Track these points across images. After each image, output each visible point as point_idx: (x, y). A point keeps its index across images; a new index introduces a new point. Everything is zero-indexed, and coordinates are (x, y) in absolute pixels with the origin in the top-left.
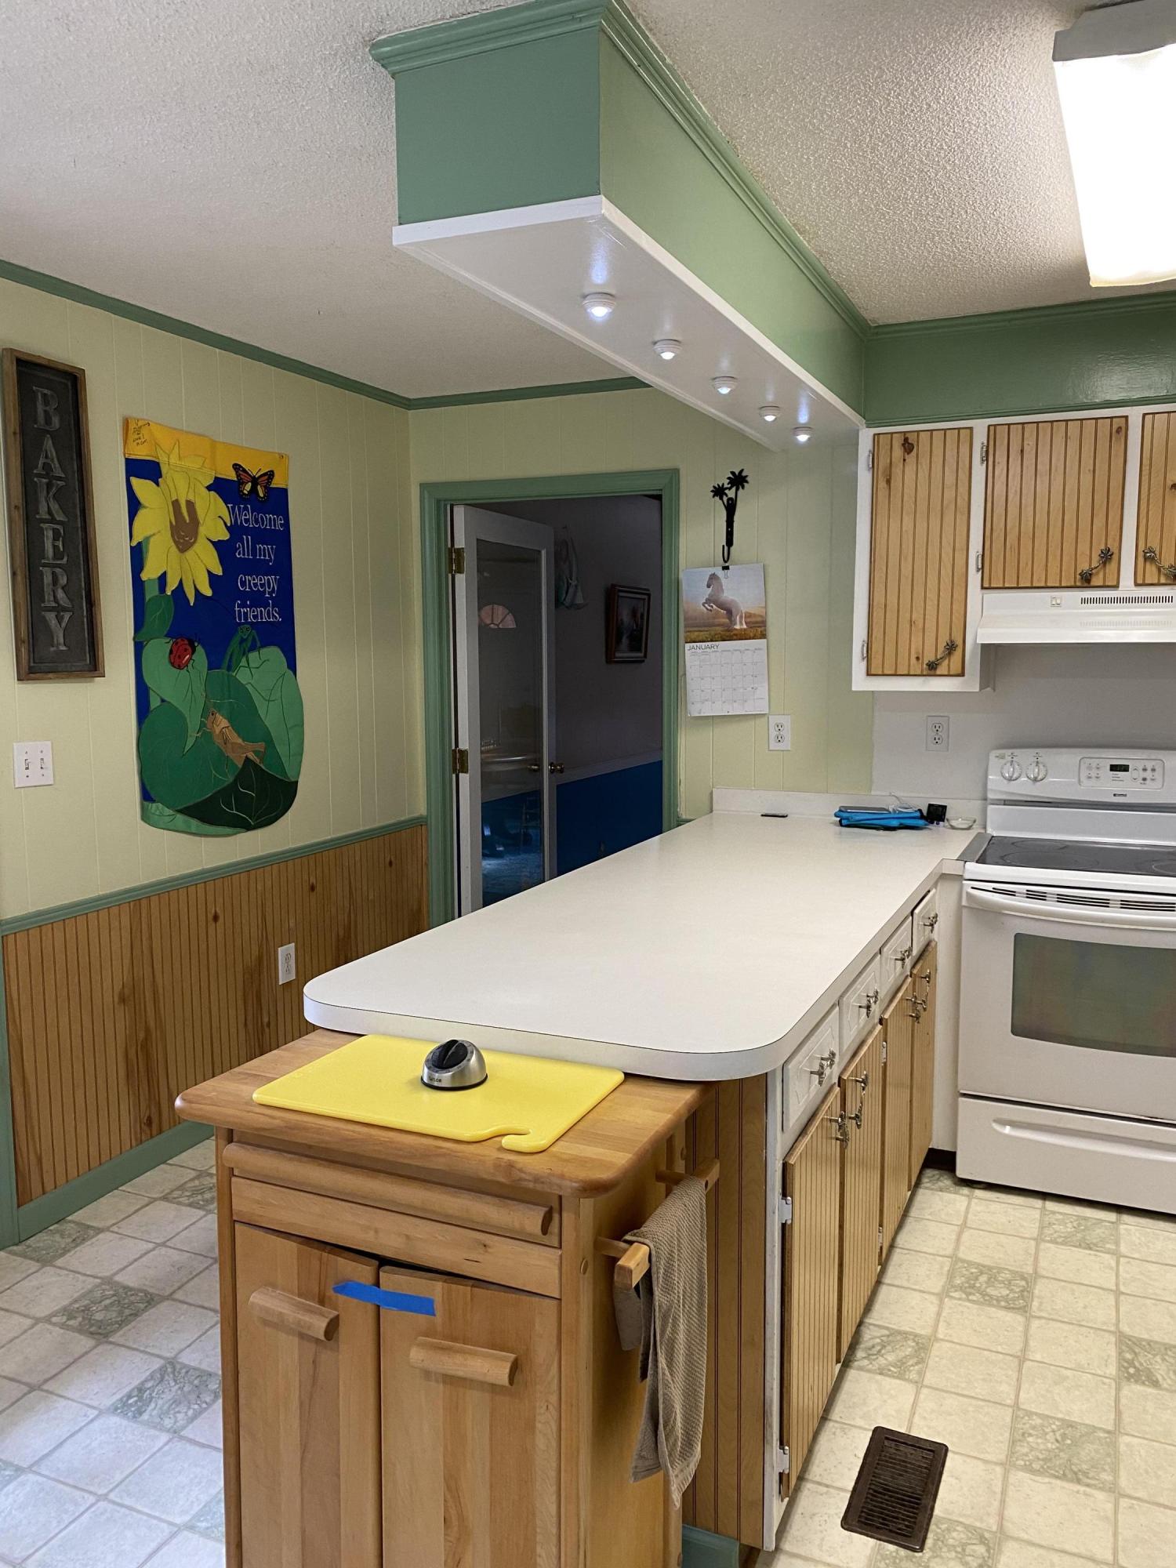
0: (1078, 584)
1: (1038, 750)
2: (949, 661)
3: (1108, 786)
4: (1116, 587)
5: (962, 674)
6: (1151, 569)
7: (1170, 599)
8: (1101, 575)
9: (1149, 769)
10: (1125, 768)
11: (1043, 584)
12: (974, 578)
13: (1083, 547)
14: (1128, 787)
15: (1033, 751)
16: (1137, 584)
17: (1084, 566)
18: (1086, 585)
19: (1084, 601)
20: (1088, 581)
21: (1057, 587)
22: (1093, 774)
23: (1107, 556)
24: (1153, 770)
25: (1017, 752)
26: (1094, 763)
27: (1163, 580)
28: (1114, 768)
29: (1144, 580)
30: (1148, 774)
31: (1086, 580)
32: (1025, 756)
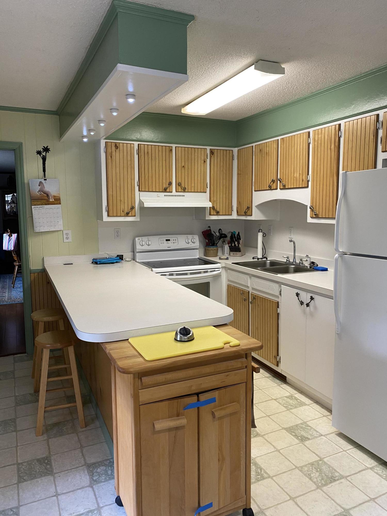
0: (163, 191)
1: (148, 237)
2: (132, 212)
3: (165, 245)
4: (172, 192)
5: (135, 216)
6: (179, 188)
7: (184, 196)
8: (169, 189)
9: (174, 240)
10: (169, 240)
11: (155, 191)
12: (137, 188)
13: (164, 181)
14: (171, 245)
15: (147, 237)
16: (176, 191)
17: (165, 186)
18: (165, 191)
19: (165, 196)
20: (166, 190)
21: (158, 192)
22: (162, 242)
23: (170, 184)
24: (175, 240)
25: (143, 238)
26: (162, 239)
27: (182, 191)
28: (167, 240)
29: (178, 191)
30: (175, 241)
31: (165, 190)
32: (145, 239)
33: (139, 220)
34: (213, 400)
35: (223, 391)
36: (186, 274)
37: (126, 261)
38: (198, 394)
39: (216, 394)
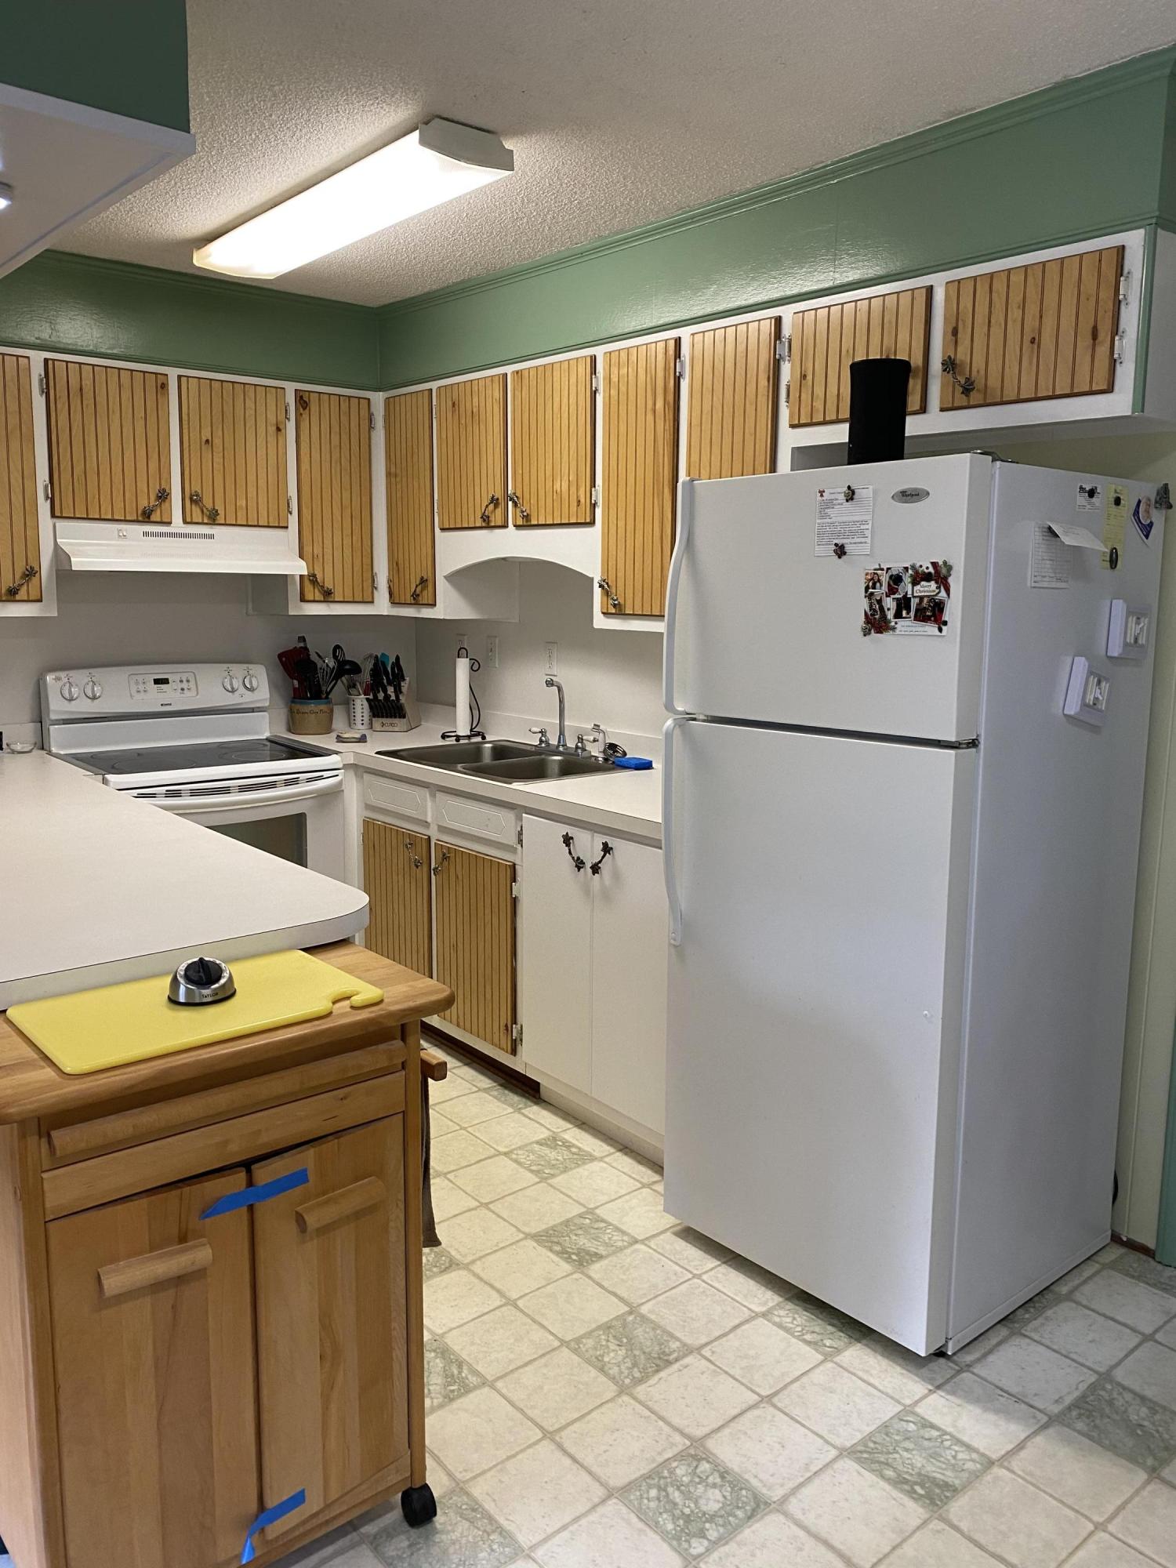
0: (140, 519)
1: (91, 670)
2: (28, 586)
3: (153, 699)
4: (170, 523)
5: (40, 600)
6: (196, 511)
7: (211, 537)
8: (158, 511)
9: (184, 680)
10: (165, 681)
11: (110, 517)
12: (44, 507)
13: (142, 486)
14: (172, 697)
15: (86, 672)
16: (185, 522)
17: (143, 503)
18: (147, 520)
19: (146, 534)
20: (149, 517)
21: (121, 520)
22: (141, 688)
23: (163, 496)
24: (188, 681)
25: (72, 673)
26: (140, 678)
27: (206, 521)
28: (157, 682)
29: (192, 519)
30: (185, 685)
31: (146, 517)
32: (80, 677)
33: (56, 615)
34: (300, 1178)
35: (331, 1145)
36: (226, 791)
37: (13, 752)
38: (247, 1165)
39: (307, 1158)
